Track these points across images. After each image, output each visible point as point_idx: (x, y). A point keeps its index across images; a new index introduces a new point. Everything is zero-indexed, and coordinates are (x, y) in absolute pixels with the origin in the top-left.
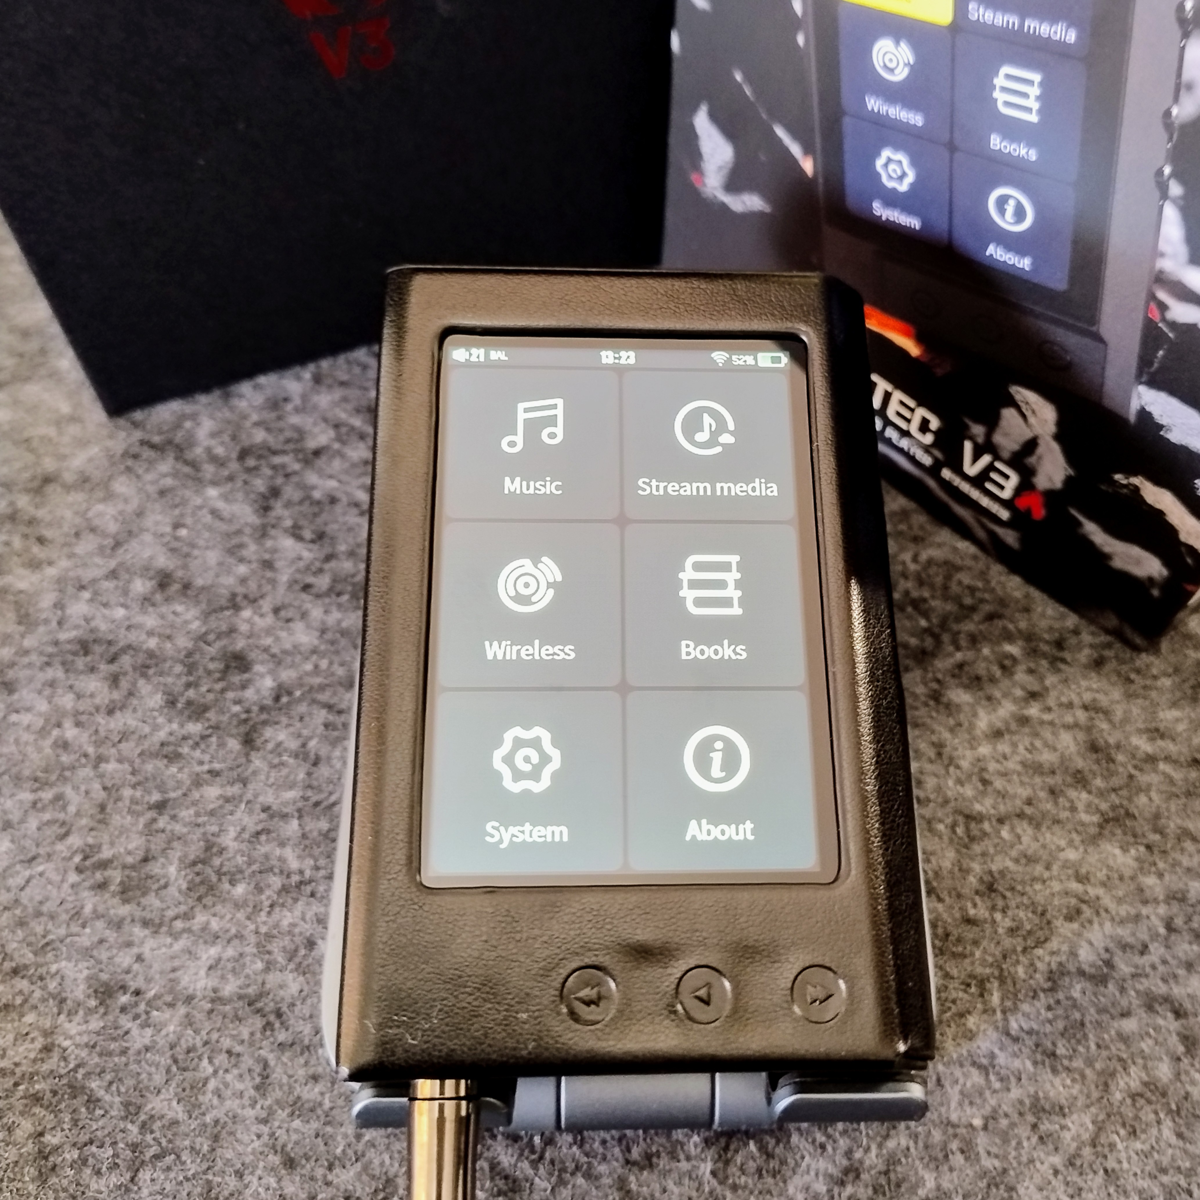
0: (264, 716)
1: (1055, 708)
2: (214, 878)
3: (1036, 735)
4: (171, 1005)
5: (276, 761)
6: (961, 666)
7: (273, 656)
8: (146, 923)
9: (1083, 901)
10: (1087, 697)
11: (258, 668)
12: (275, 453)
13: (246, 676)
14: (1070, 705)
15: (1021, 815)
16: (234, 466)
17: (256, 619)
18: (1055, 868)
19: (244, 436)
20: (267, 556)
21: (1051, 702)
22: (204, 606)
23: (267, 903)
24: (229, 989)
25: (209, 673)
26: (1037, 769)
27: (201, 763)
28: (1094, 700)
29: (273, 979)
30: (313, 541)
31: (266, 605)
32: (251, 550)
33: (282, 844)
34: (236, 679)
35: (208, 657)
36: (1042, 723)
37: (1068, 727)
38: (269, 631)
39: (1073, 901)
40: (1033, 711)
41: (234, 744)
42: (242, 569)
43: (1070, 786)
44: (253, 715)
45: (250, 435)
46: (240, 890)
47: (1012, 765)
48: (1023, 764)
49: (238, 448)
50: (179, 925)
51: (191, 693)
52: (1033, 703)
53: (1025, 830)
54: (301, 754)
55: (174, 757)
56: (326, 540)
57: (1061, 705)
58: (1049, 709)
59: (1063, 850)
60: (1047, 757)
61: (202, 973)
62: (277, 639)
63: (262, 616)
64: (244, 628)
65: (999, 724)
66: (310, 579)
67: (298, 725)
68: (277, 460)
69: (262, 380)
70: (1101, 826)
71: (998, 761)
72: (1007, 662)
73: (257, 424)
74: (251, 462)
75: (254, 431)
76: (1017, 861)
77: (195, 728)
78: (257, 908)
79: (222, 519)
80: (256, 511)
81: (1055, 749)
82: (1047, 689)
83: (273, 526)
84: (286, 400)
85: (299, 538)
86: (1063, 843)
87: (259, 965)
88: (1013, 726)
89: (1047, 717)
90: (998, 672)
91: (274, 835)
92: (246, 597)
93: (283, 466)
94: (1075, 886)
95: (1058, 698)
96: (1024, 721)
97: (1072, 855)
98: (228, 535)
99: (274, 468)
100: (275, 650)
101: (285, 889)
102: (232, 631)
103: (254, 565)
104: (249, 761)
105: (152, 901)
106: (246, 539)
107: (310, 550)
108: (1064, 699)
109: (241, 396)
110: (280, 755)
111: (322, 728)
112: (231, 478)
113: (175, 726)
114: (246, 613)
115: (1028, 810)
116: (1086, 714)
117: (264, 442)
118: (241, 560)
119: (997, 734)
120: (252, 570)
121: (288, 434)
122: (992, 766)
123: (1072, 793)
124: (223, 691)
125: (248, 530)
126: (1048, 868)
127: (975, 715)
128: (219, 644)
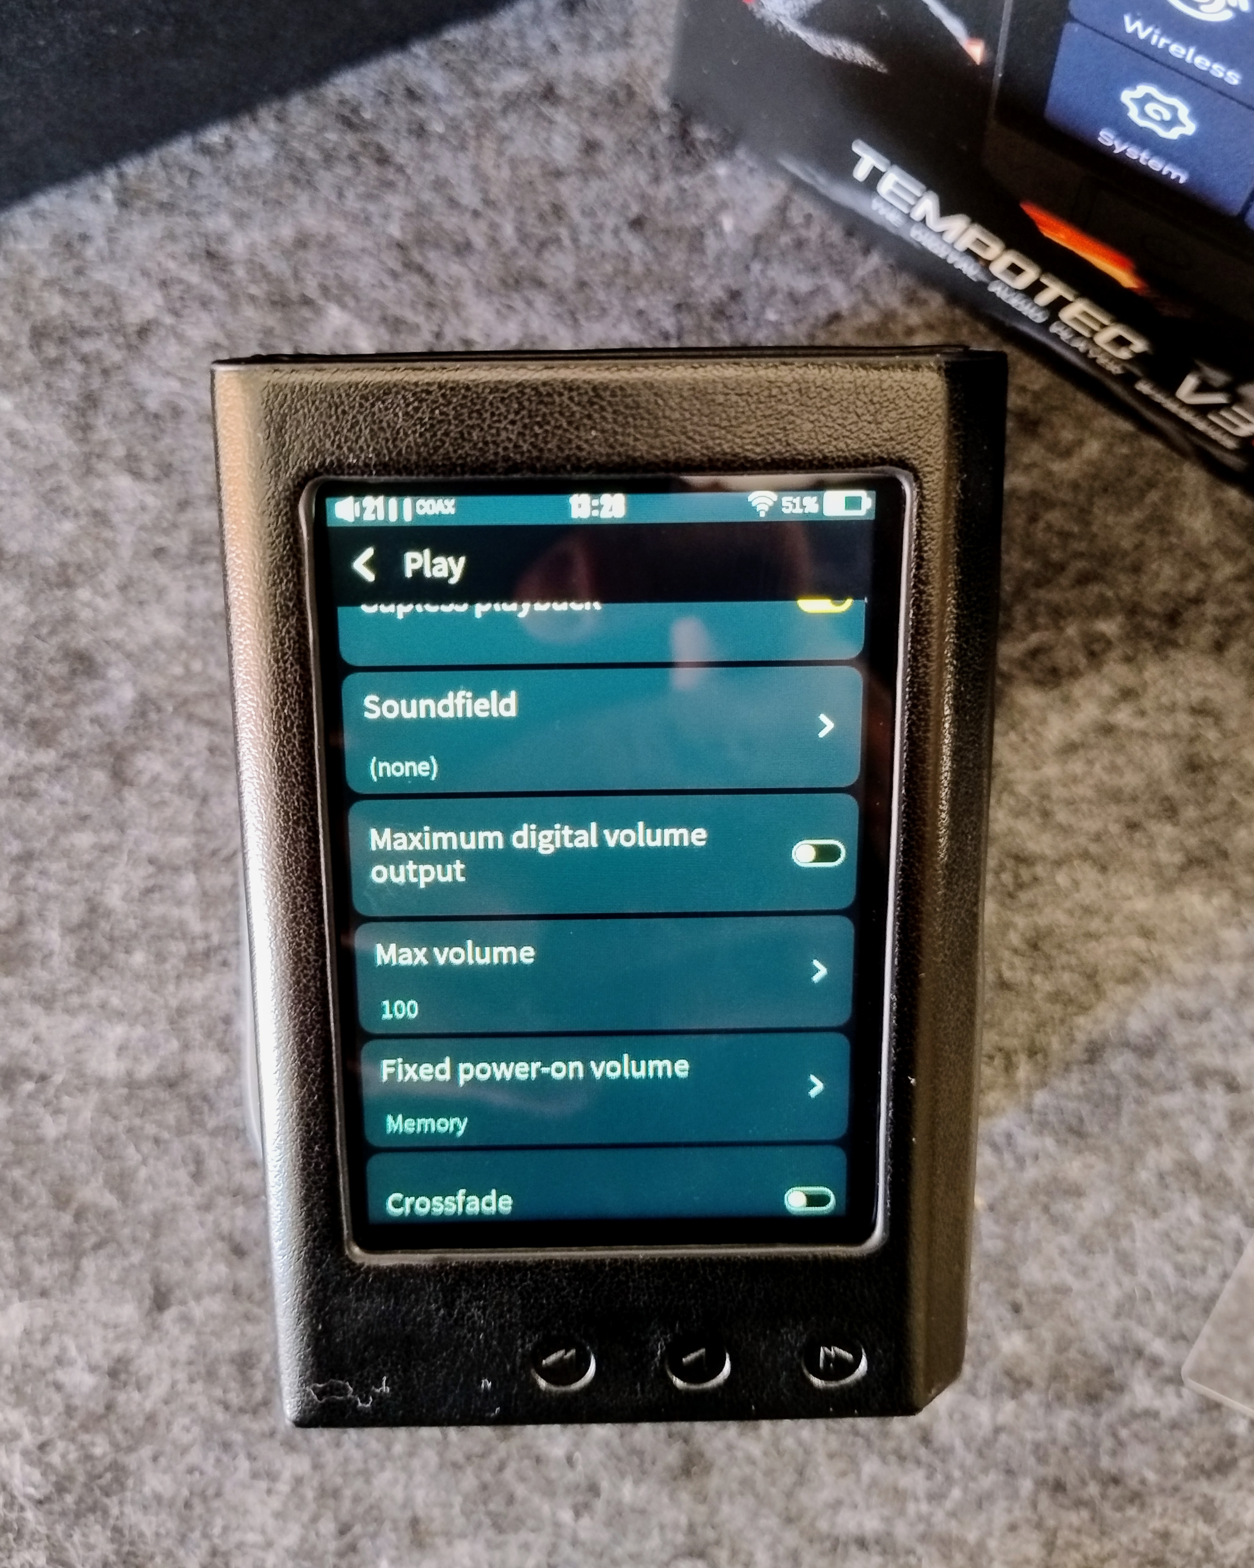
0: (132, 739)
1: (1150, 712)
2: (106, 947)
3: (1120, 749)
4: (82, 1090)
5: (157, 798)
6: (1035, 653)
7: (129, 656)
8: (36, 999)
9: (1143, 961)
10: (1196, 695)
11: (114, 673)
12: (83, 333)
13: (98, 684)
14: (1172, 709)
15: (1085, 856)
16: (27, 357)
17: (99, 601)
18: (1117, 920)
19: (32, 306)
20: (98, 505)
21: (1147, 703)
22: (26, 583)
23: (173, 974)
24: (146, 1070)
25: (52, 680)
26: (1116, 796)
27: (63, 803)
28: (1205, 700)
29: (193, 1060)
30: (157, 480)
31: (110, 579)
32: (75, 494)
33: (180, 903)
34: (88, 687)
35: (46, 658)
36: (1130, 733)
37: (1162, 737)
38: (118, 619)
39: (1131, 961)
40: (1123, 716)
41: (100, 777)
42: (68, 526)
43: (1153, 816)
44: (118, 738)
45: (40, 303)
46: (139, 958)
47: (1084, 790)
48: (1100, 788)
49: (27, 327)
50: (75, 1000)
51: (32, 709)
52: (1122, 705)
53: (1088, 873)
54: (185, 787)
55: (29, 795)
56: (176, 477)
57: (1160, 708)
58: (1142, 713)
59: (1129, 898)
60: (1131, 780)
61: (112, 1055)
62: (131, 631)
63: (105, 596)
64: (85, 614)
65: (1075, 736)
66: (161, 541)
67: (176, 749)
68: (87, 346)
69: (42, 202)
70: (1183, 869)
71: (1065, 785)
72: (1096, 647)
73: (48, 283)
74: (51, 351)
75: (46, 294)
76: (1070, 913)
77: (47, 757)
78: (162, 980)
79: (25, 447)
80: (70, 432)
81: (1142, 769)
82: (1145, 685)
83: (99, 456)
84: (84, 238)
85: (137, 475)
86: (1131, 890)
87: (175, 1045)
88: (1092, 738)
89: (1139, 724)
90: (1081, 660)
91: (168, 893)
92: (79, 568)
93: (99, 356)
94: (1137, 943)
95: (1158, 697)
96: (1108, 730)
97: (1141, 905)
98: (39, 473)
99: (84, 359)
100: (131, 646)
101: (191, 958)
102: (69, 618)
103: (84, 521)
104: (121, 800)
105: (39, 973)
106: (65, 479)
107: (155, 494)
108: (1164, 700)
109: (17, 234)
110: (158, 791)
111: (206, 753)
112: (27, 379)
113: (22, 754)
114: (84, 594)
115: (1094, 848)
116: (1191, 720)
117: (63, 313)
118: (65, 511)
119: (1069, 749)
120: (81, 527)
121: (98, 300)
122: (1058, 792)
123: (1154, 827)
124: (73, 705)
125: (65, 464)
126: (1108, 919)
127: (1044, 721)
128: (55, 641)
